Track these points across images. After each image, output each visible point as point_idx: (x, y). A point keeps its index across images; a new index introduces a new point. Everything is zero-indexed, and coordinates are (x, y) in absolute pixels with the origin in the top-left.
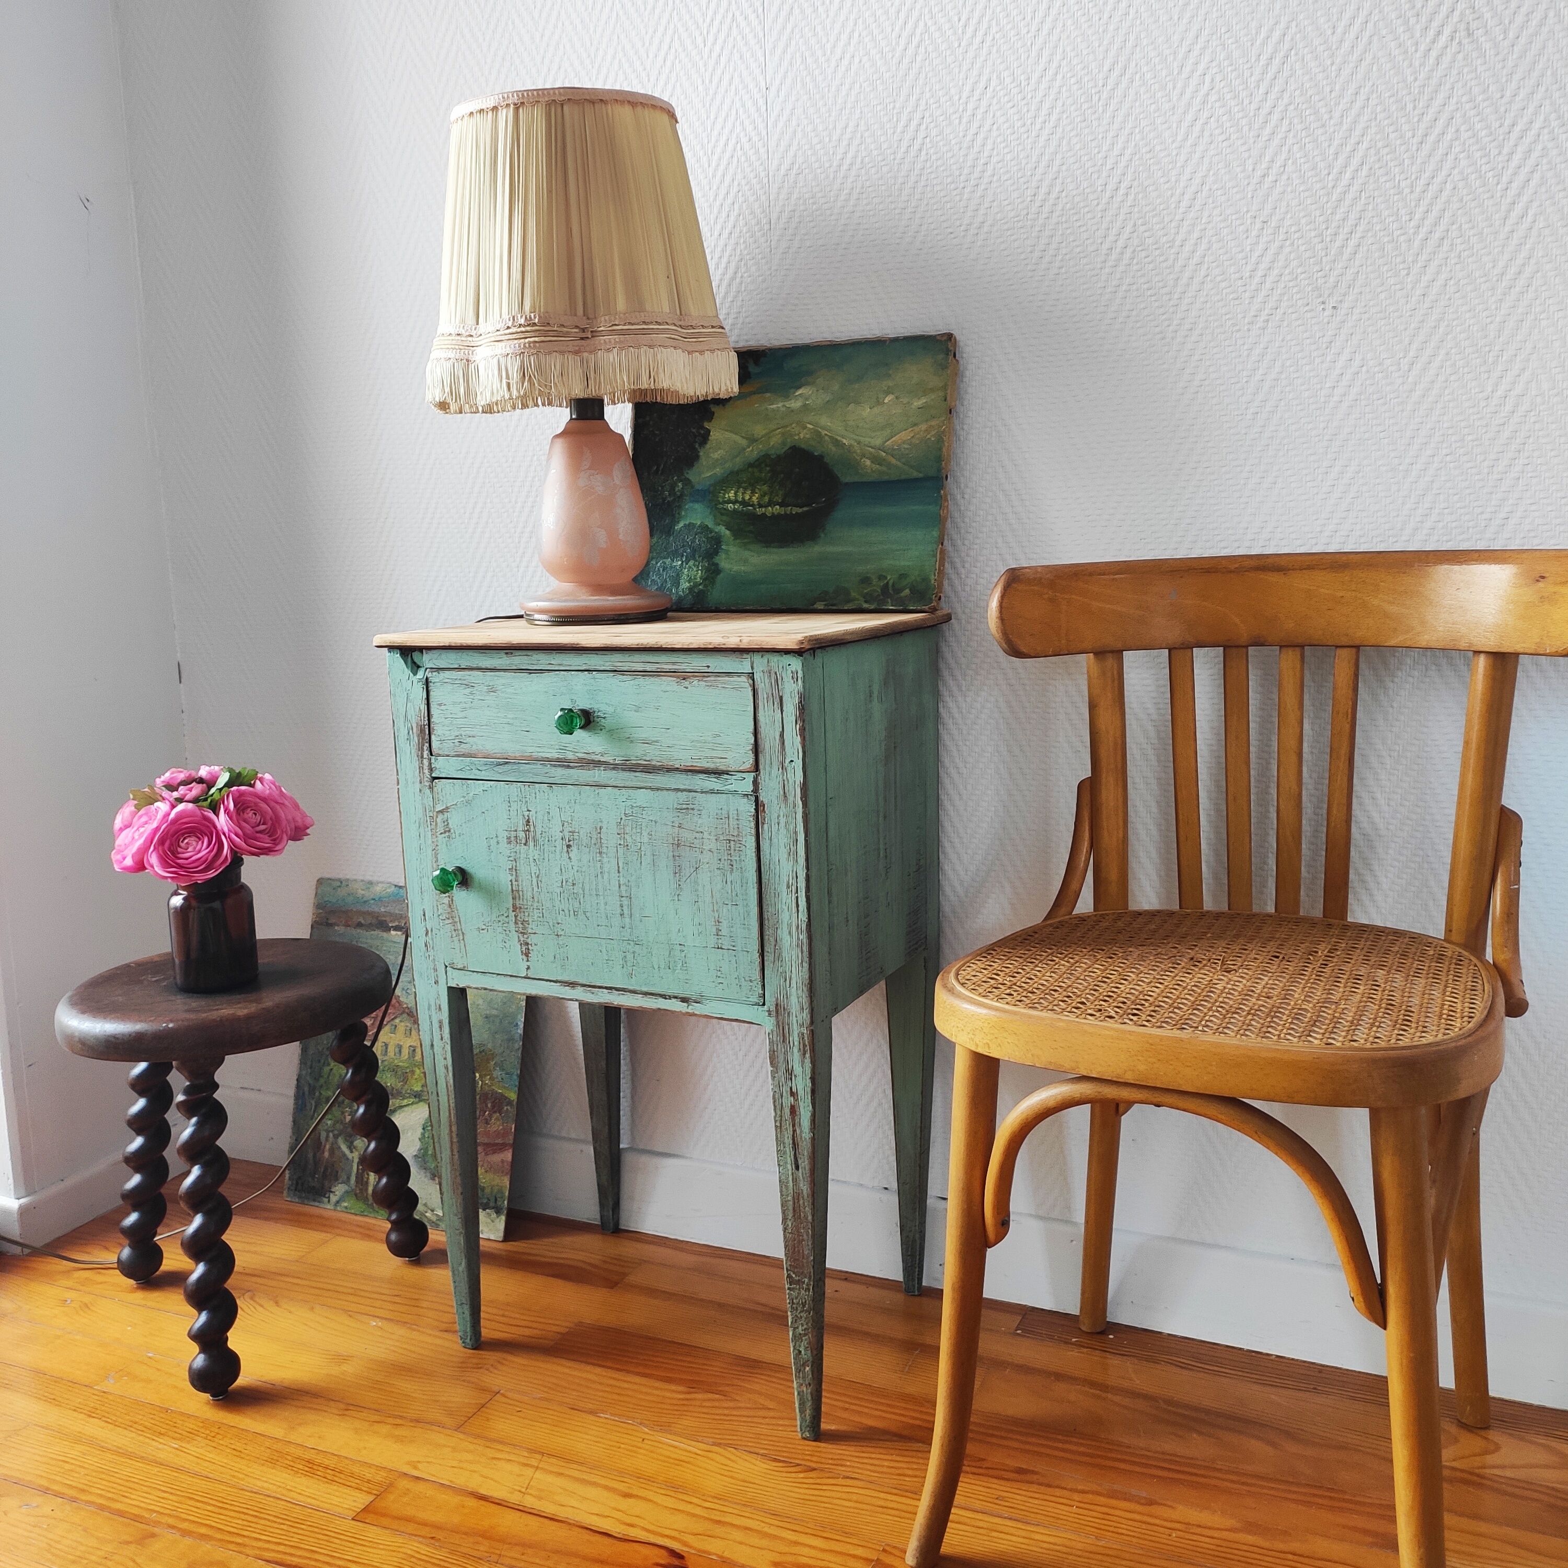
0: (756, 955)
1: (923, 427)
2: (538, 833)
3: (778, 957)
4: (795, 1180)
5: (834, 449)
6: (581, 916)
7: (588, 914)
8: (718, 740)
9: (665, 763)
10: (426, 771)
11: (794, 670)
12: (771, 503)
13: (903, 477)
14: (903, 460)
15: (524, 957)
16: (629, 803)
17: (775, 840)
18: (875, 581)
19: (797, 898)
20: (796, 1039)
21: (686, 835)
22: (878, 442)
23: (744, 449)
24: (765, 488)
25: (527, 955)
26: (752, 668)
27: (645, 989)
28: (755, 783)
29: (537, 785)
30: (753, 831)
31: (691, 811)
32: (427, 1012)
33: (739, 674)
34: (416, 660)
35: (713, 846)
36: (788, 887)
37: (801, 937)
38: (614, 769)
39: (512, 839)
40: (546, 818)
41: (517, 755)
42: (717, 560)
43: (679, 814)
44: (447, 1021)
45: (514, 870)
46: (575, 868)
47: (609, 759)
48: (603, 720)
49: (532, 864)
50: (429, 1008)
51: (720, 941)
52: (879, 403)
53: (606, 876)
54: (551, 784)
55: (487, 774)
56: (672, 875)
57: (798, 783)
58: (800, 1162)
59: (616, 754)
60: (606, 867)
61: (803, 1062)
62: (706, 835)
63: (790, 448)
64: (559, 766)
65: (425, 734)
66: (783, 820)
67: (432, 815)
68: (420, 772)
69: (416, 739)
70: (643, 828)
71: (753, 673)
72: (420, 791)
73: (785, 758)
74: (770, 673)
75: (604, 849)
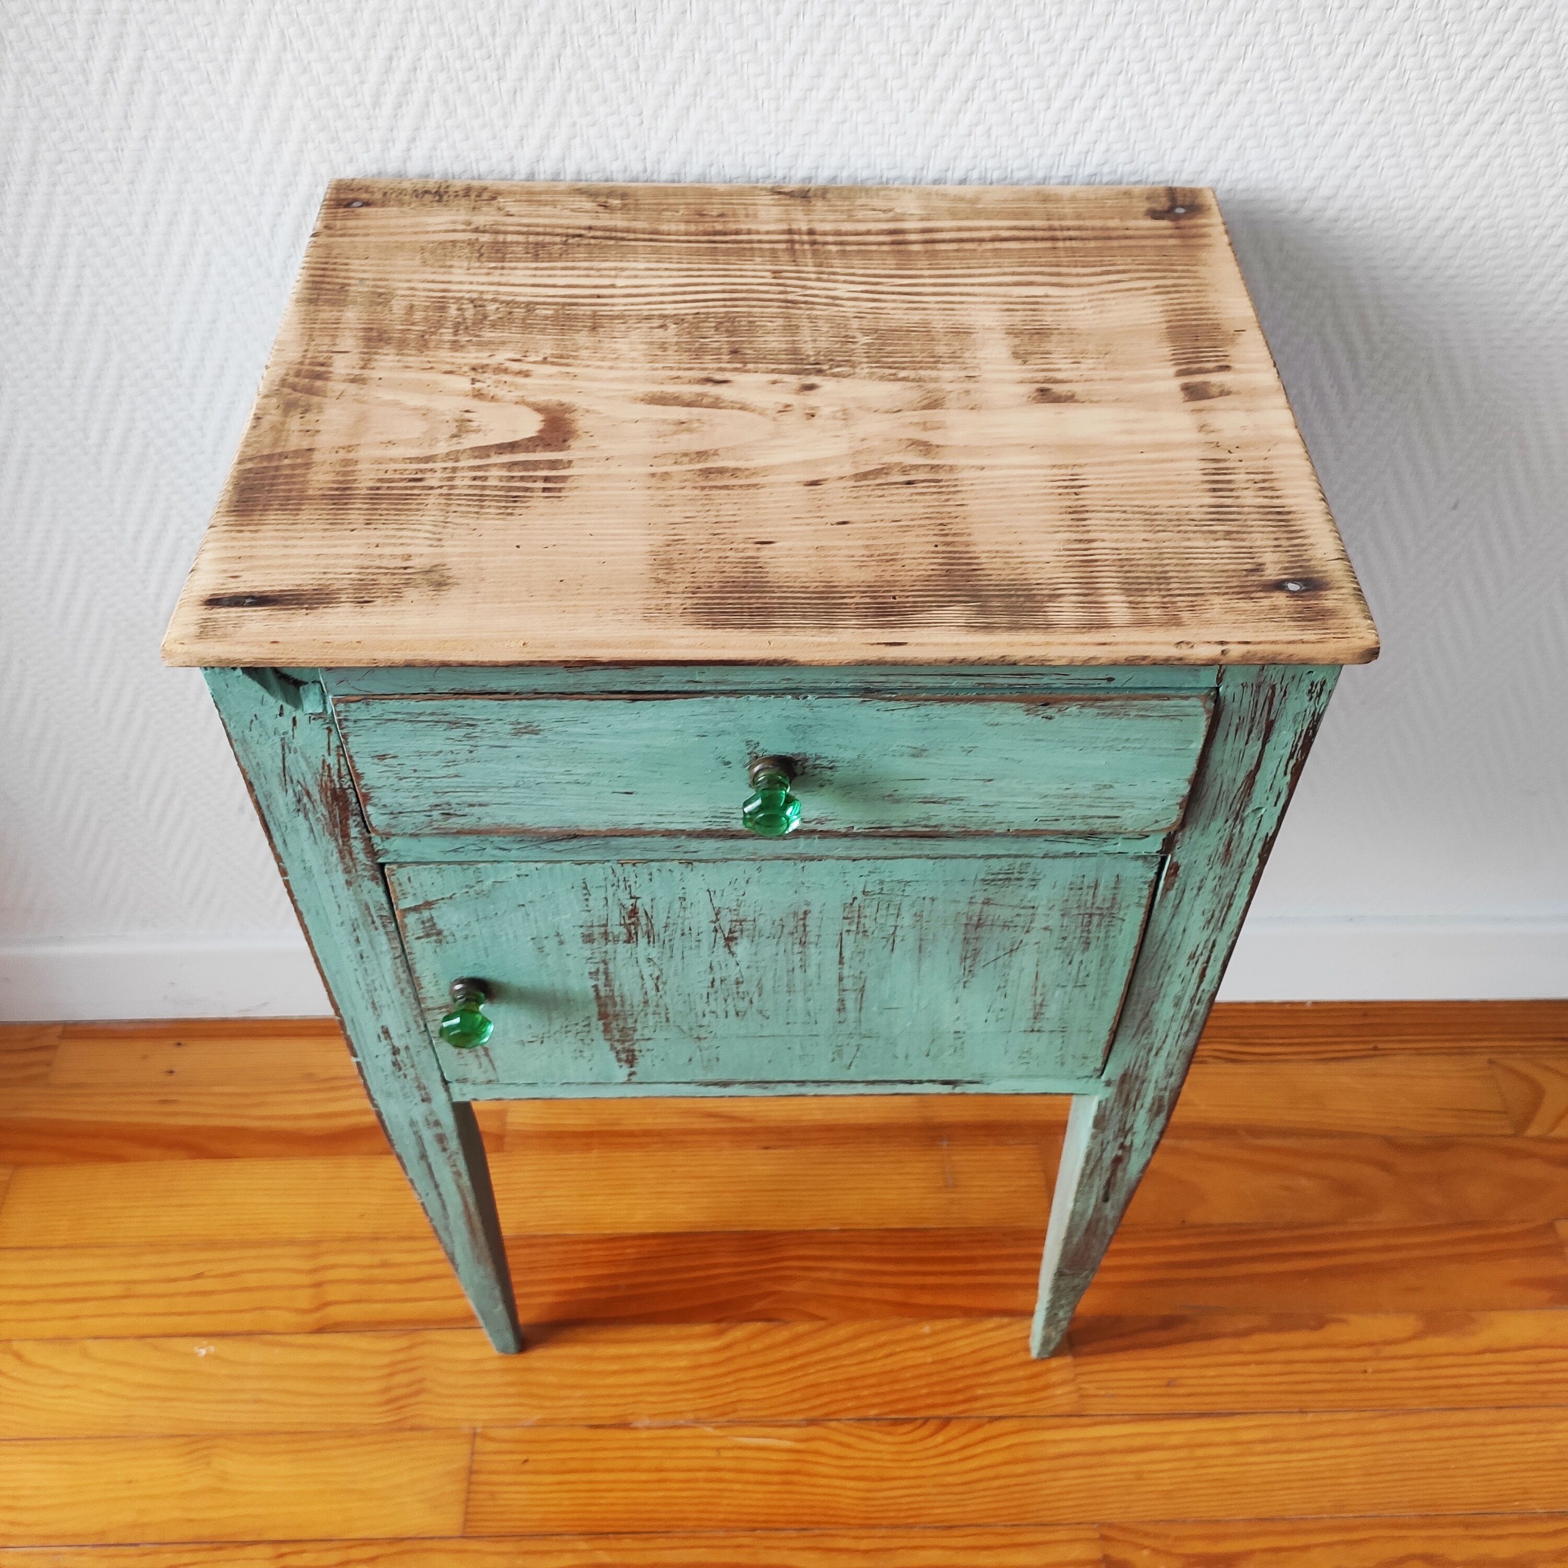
0: (1104, 1034)
2: (659, 925)
3: (1146, 1030)
4: (1097, 1210)
6: (753, 1015)
7: (767, 1013)
8: (1108, 793)
9: (974, 827)
10: (361, 856)
15: (623, 1063)
16: (874, 877)
17: (1185, 907)
20: (1148, 1102)
21: (998, 913)
25: (631, 1060)
26: (1219, 681)
27: (872, 1077)
28: (1169, 843)
29: (654, 865)
30: (1144, 901)
31: (1018, 883)
32: (407, 1127)
33: (1185, 695)
36: (1191, 958)
39: (596, 936)
40: (677, 905)
41: (602, 827)
43: (986, 887)
45: (602, 974)
46: (743, 965)
47: (839, 825)
48: (828, 769)
49: (645, 964)
50: (413, 1124)
51: (1038, 1025)
53: (812, 971)
54: (687, 862)
55: (524, 852)
56: (957, 960)
57: (1261, 837)
58: (1111, 1196)
59: (856, 819)
60: (814, 959)
61: (1153, 1120)
62: (1040, 911)
65: (347, 802)
66: (1210, 884)
67: (386, 913)
68: (343, 858)
69: (322, 810)
70: (905, 908)
71: (1217, 689)
72: (349, 883)
73: (1246, 806)
74: (1259, 687)
75: (812, 938)
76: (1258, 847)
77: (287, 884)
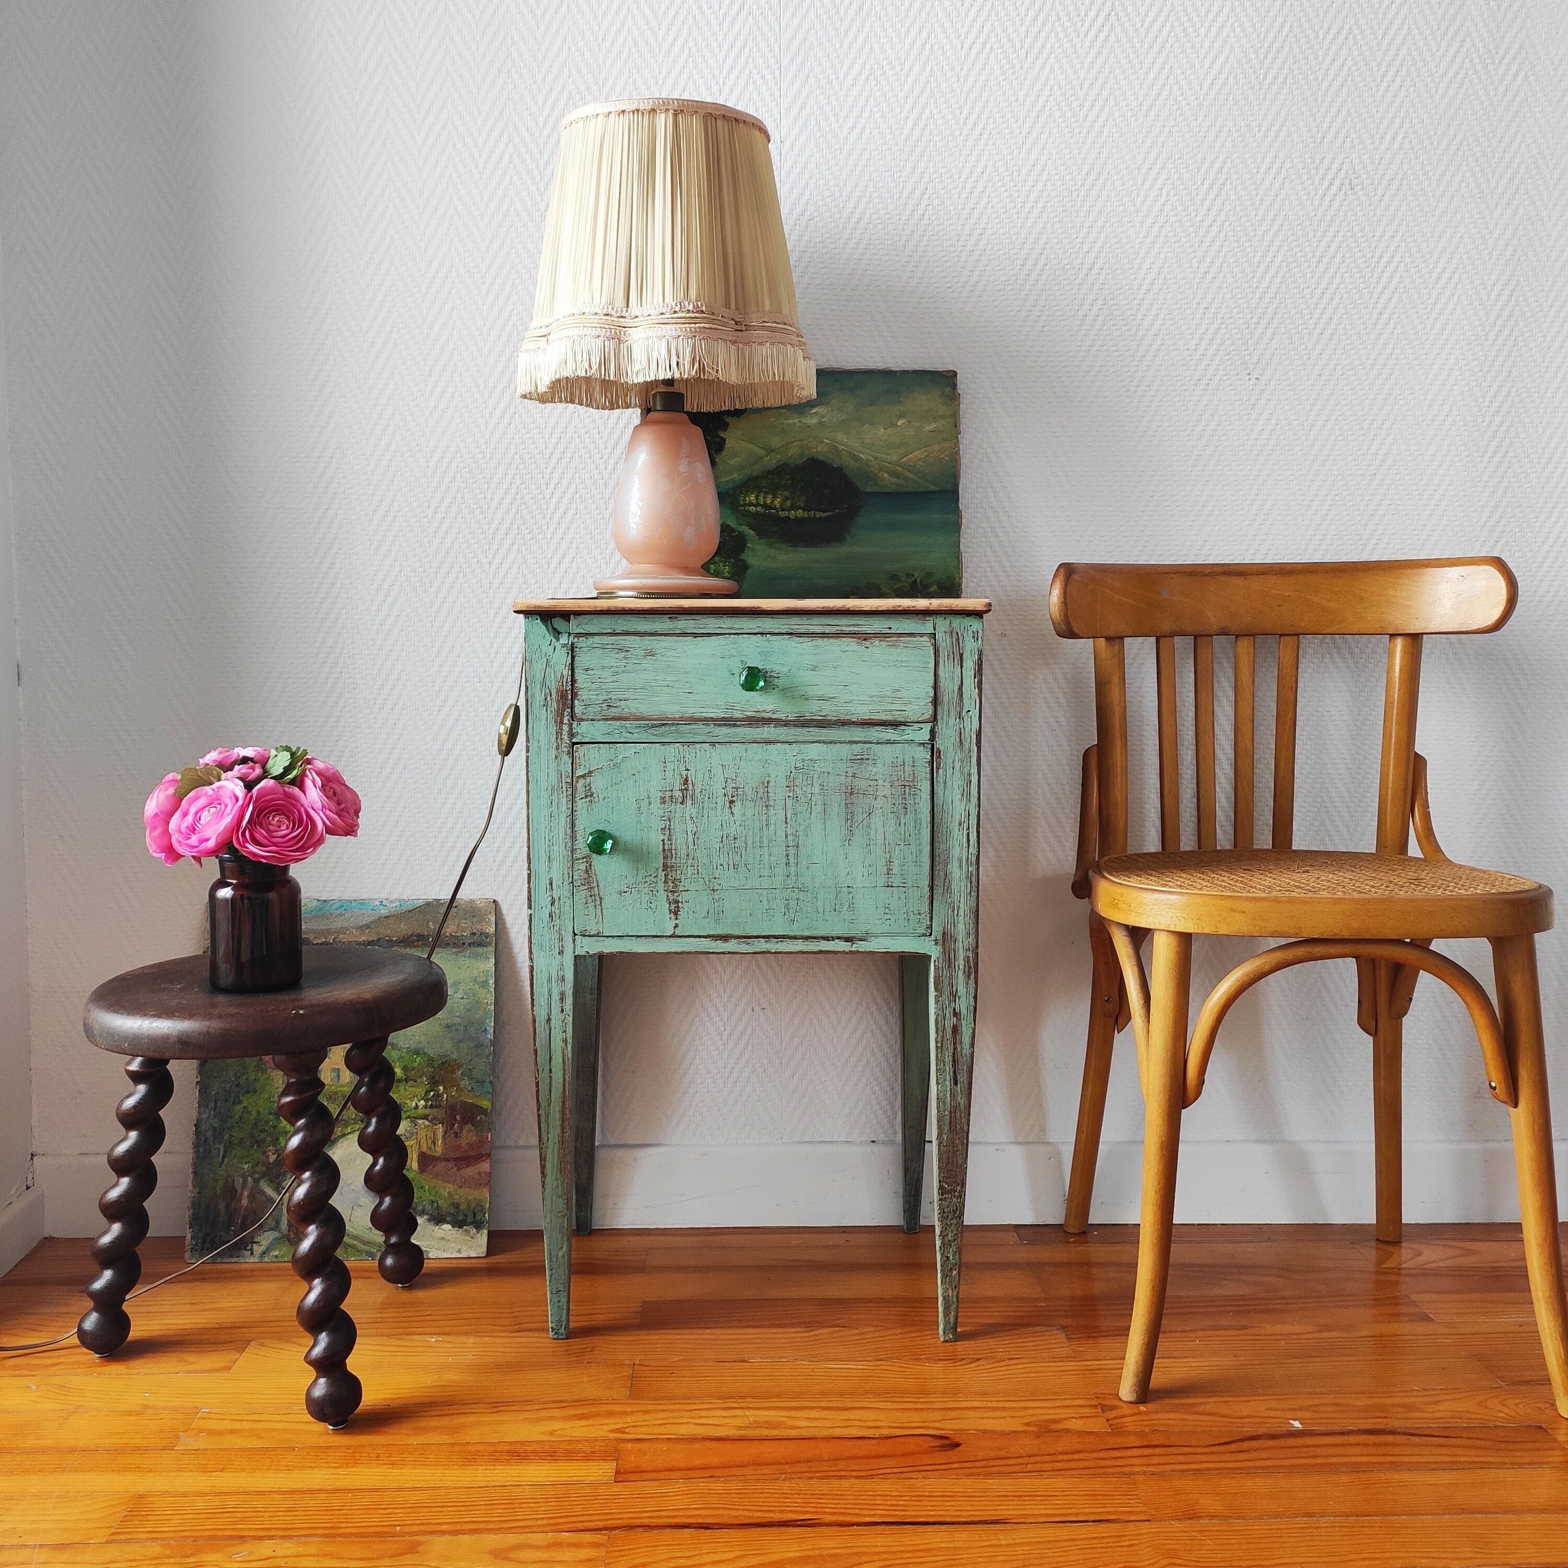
0: (926, 890)
1: (937, 448)
2: (698, 791)
3: (948, 889)
4: (953, 1095)
5: (852, 462)
6: (742, 869)
7: (750, 867)
8: (898, 694)
9: (842, 717)
10: (566, 737)
11: (975, 630)
12: (793, 507)
13: (920, 489)
14: (920, 475)
15: (672, 915)
16: (800, 757)
17: (949, 783)
18: (903, 578)
19: (968, 834)
20: (962, 962)
21: (861, 784)
22: (894, 458)
23: (762, 458)
24: (786, 493)
25: (676, 913)
26: (935, 629)
27: (806, 933)
28: (933, 732)
29: (698, 745)
30: (928, 776)
31: (866, 761)
32: (545, 985)
33: (921, 635)
34: (555, 626)
35: (887, 791)
36: (960, 825)
37: (970, 869)
38: (785, 725)
41: (677, 716)
42: (743, 556)
43: (852, 765)
44: (571, 992)
45: (667, 830)
47: (782, 716)
48: (777, 680)
49: (689, 822)
50: (549, 980)
51: (890, 880)
52: (893, 425)
53: (772, 828)
54: (713, 744)
55: (639, 736)
57: (974, 730)
58: (959, 1077)
59: (789, 711)
60: (773, 819)
61: (967, 983)
62: (880, 782)
63: (808, 459)
64: (725, 725)
65: (567, 699)
66: (958, 765)
67: (569, 780)
68: (557, 738)
69: (555, 705)
70: (815, 780)
71: (935, 634)
72: (556, 757)
73: (963, 709)
74: (951, 633)
75: (772, 803)
76: (974, 737)
77: (527, 757)
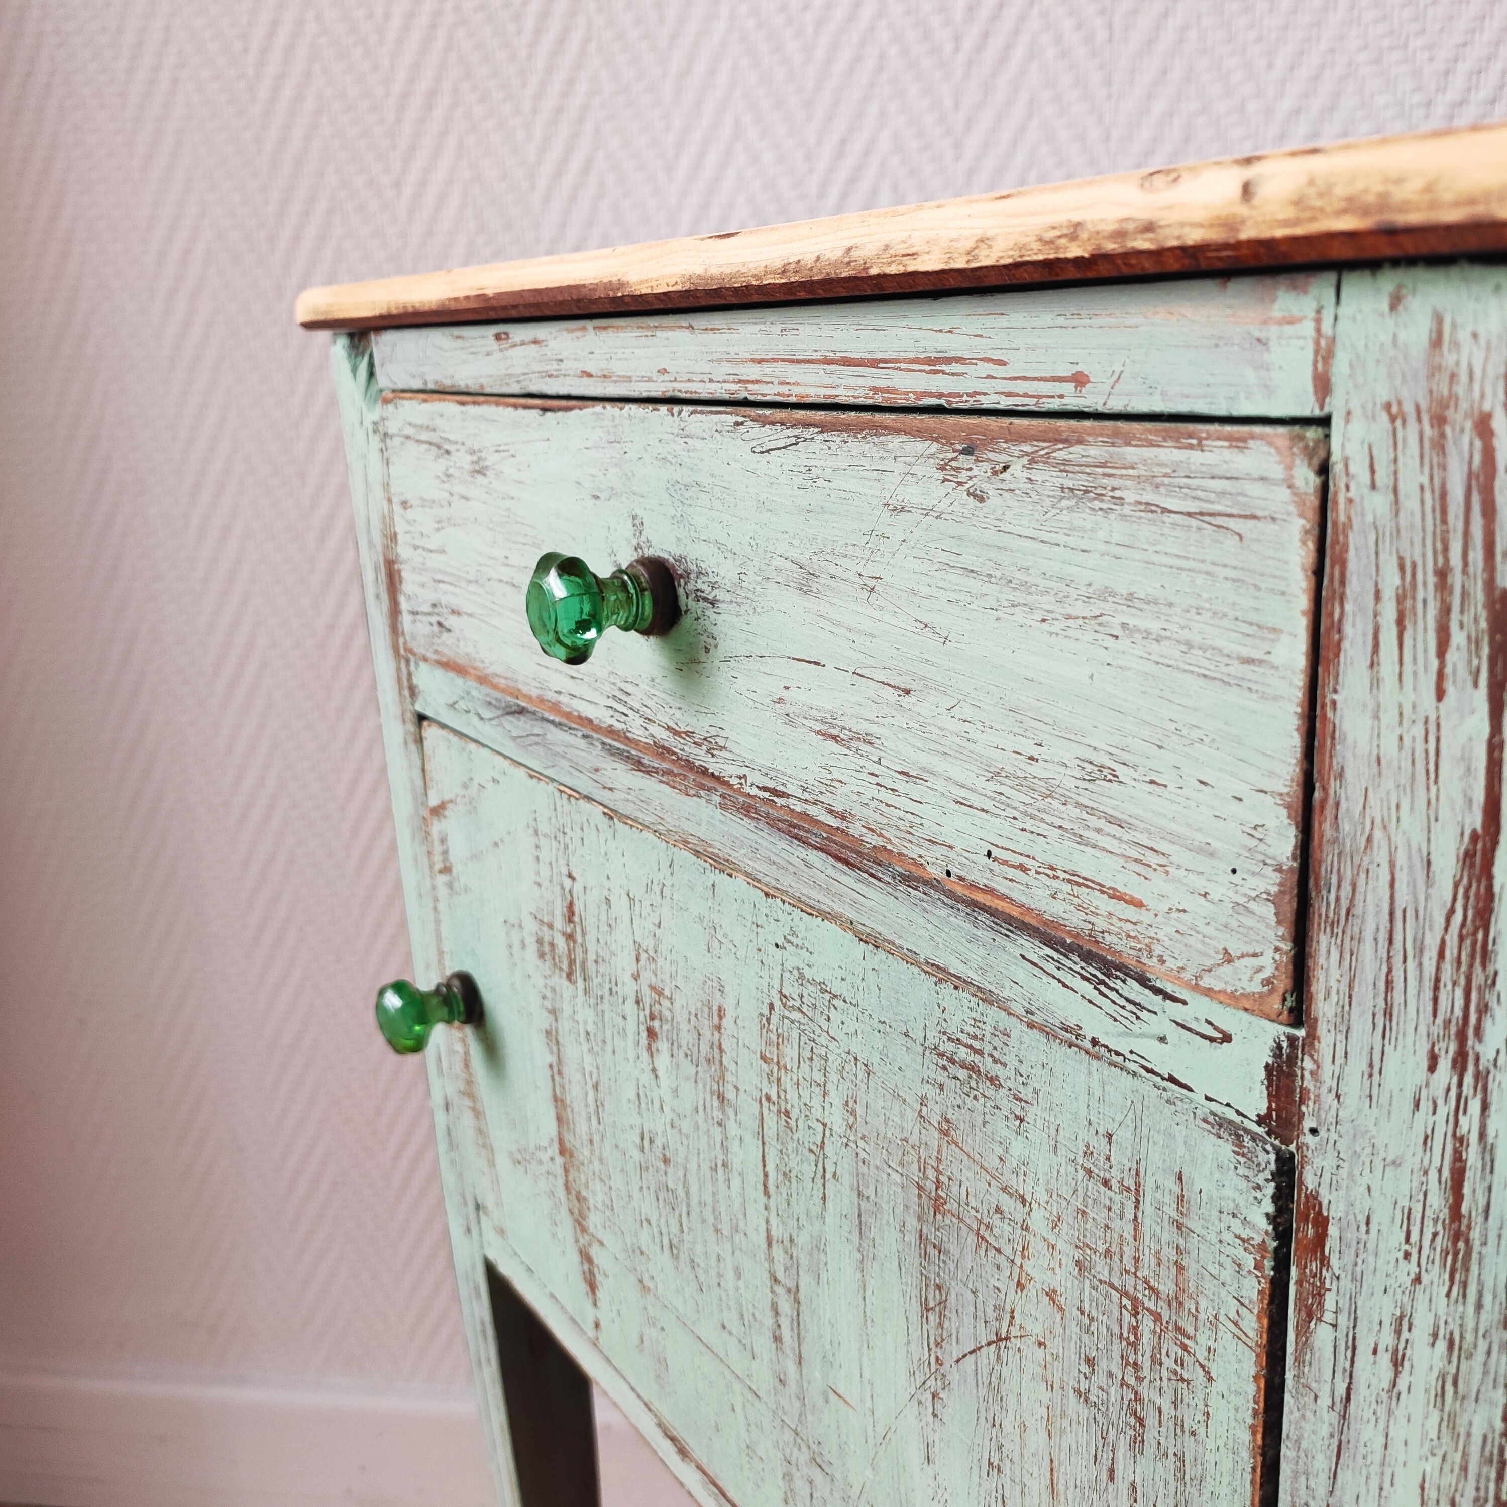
2: (592, 956)
6: (687, 1269)
9: (895, 842)
10: (407, 695)
15: (588, 1288)
16: (792, 957)
17: (1365, 1426)
21: (968, 1181)
28: (1284, 1084)
32: (465, 1286)
35: (1066, 1283)
38: (746, 812)
39: (547, 948)
40: (605, 916)
41: (534, 691)
43: (942, 1077)
45: (553, 1040)
46: (668, 1113)
49: (585, 1043)
54: (608, 810)
55: (494, 733)
56: (916, 1306)
60: (737, 1158)
62: (1037, 1221)
65: (396, 588)
67: (425, 814)
68: (400, 692)
69: (387, 598)
70: (832, 1075)
71: (1325, 422)
72: (405, 742)
73: (1484, 1009)
74: (1440, 421)
